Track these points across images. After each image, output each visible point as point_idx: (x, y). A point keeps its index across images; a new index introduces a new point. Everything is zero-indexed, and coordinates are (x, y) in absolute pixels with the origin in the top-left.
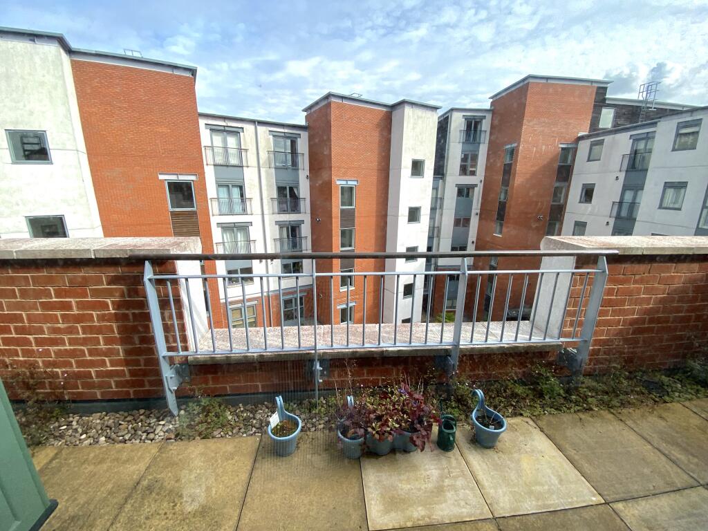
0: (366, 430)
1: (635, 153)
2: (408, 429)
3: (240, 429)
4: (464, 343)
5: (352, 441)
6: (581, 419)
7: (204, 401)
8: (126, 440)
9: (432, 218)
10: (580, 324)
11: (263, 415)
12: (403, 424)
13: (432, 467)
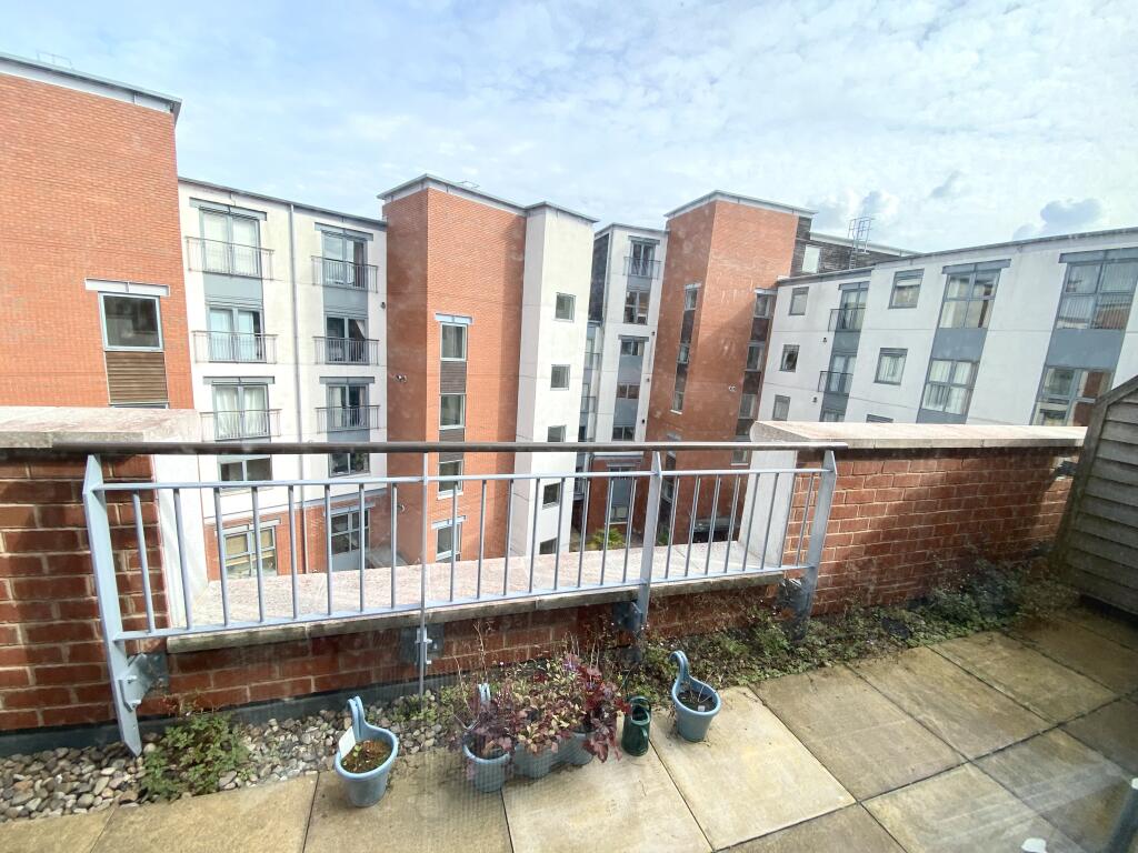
0: (515, 741)
1: (845, 307)
2: (579, 727)
3: (274, 767)
4: (658, 580)
5: (491, 761)
6: (812, 681)
7: (197, 722)
8: (30, 812)
9: (587, 383)
10: (805, 544)
11: (319, 734)
12: (574, 721)
13: (617, 785)
